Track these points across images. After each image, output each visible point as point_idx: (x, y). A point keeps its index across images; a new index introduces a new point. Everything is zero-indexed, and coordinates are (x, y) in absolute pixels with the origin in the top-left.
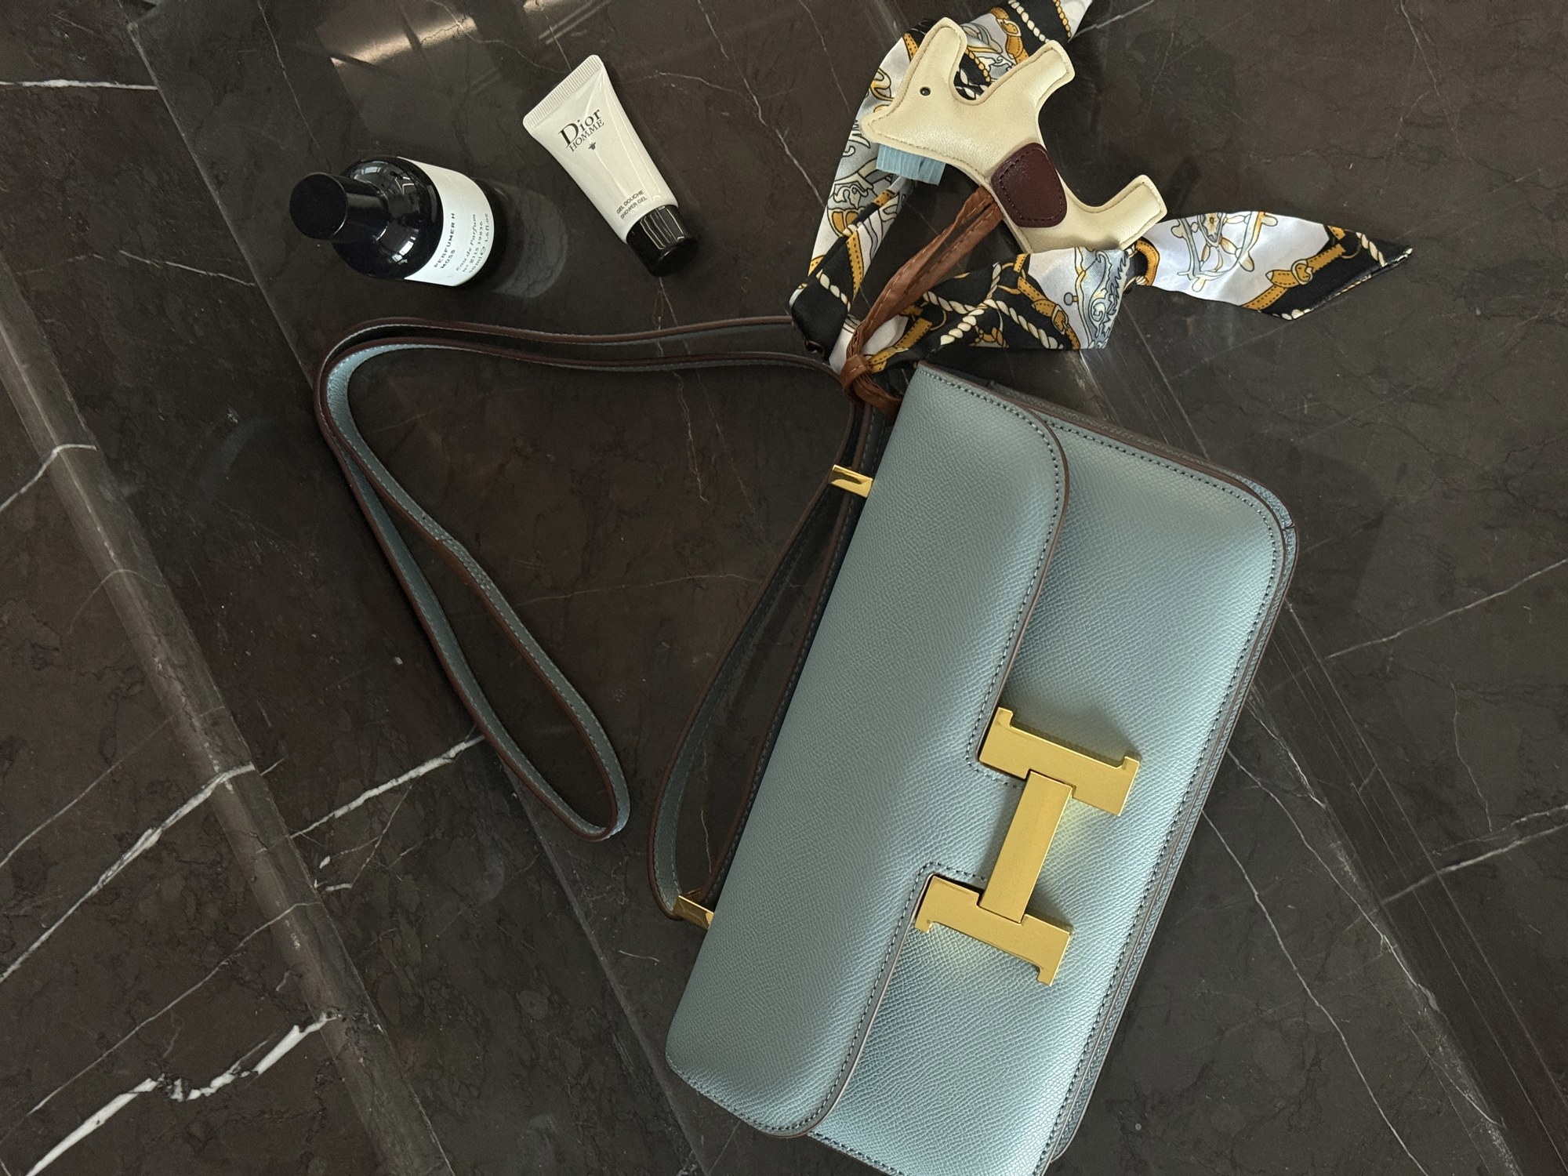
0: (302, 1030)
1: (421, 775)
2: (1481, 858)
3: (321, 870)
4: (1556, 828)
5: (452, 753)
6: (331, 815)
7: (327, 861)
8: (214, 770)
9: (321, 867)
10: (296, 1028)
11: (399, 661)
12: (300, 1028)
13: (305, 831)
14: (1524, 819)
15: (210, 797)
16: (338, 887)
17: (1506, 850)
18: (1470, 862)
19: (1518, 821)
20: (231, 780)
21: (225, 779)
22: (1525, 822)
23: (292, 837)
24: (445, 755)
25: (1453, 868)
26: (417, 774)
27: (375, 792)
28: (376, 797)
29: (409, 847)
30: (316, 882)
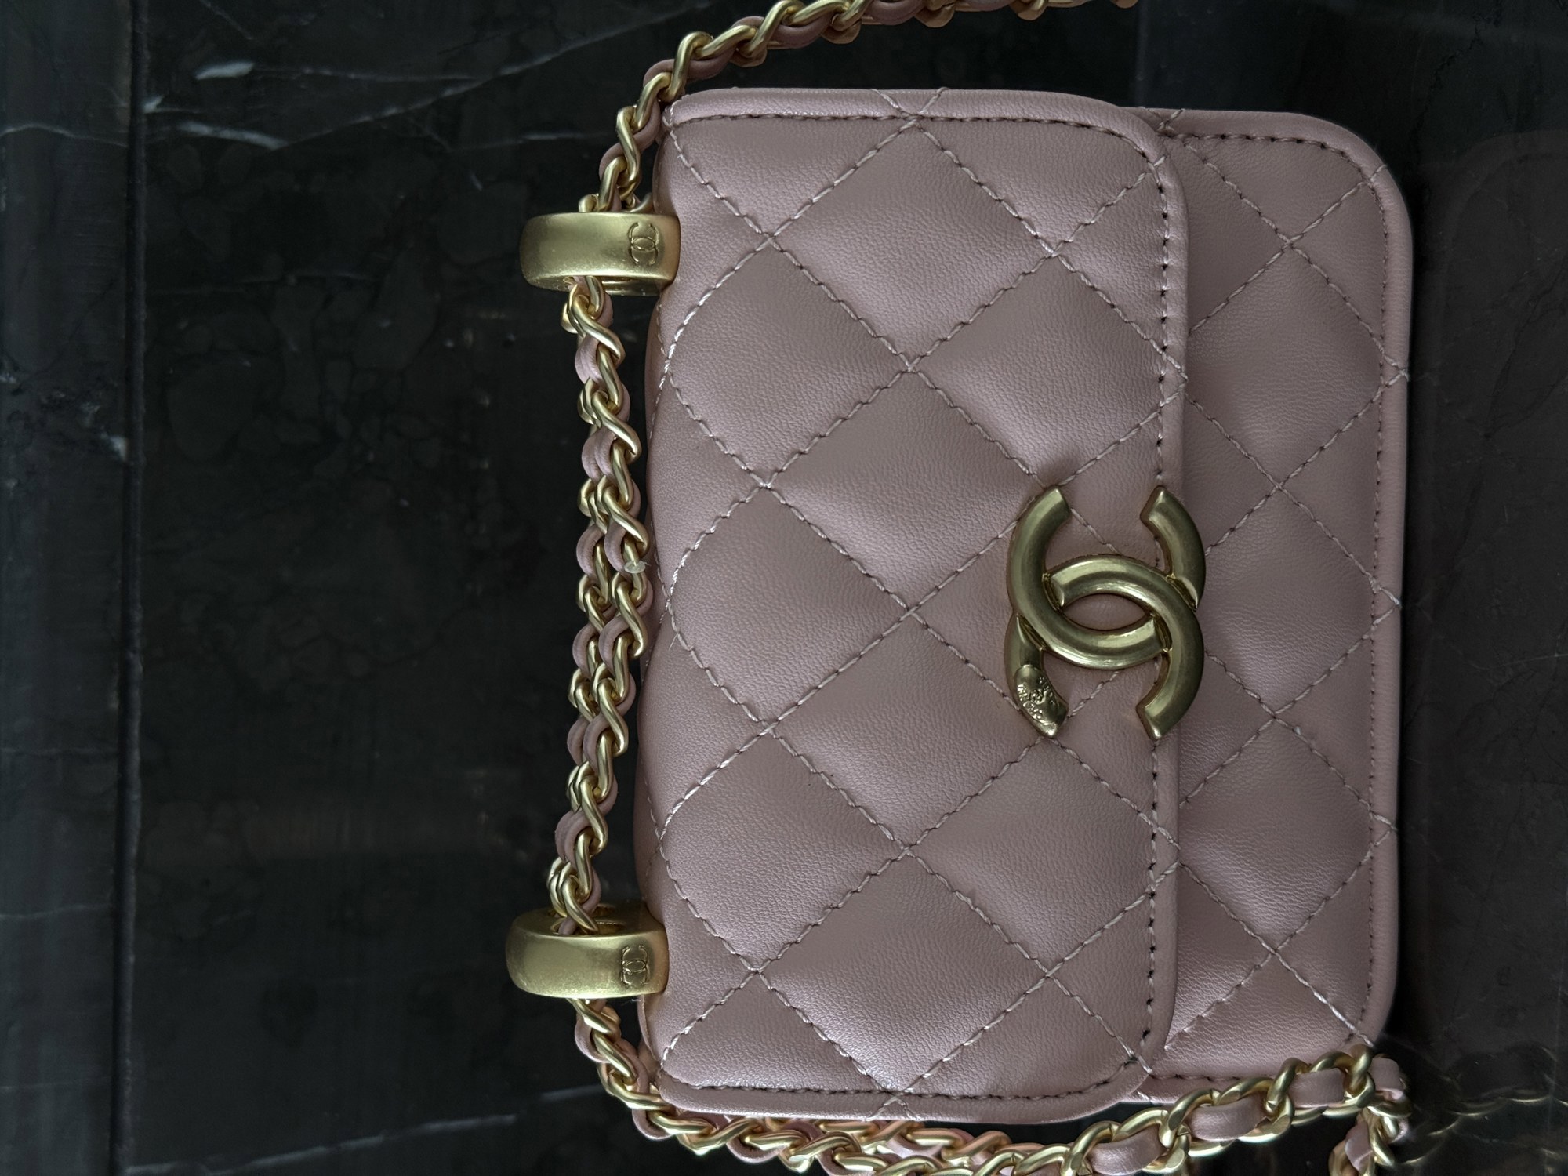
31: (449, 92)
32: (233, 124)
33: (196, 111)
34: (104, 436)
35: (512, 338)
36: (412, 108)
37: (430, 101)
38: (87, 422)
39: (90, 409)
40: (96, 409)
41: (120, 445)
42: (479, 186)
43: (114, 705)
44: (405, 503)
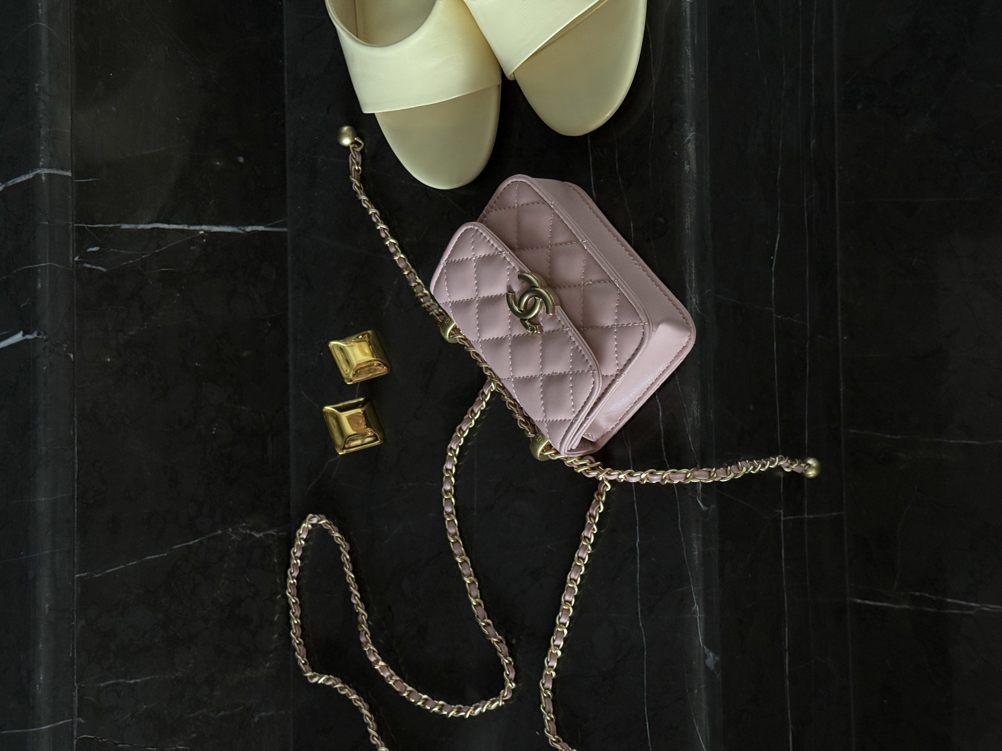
0: (23, 336)
1: (212, 231)
2: (879, 604)
3: (87, 252)
4: (934, 610)
5: (249, 229)
6: (118, 225)
7: (95, 249)
8: (39, 164)
9: (88, 250)
10: (21, 333)
11: (241, 160)
12: (24, 333)
13: (89, 226)
14: (917, 594)
15: (31, 179)
16: (94, 267)
17: (897, 607)
18: (872, 603)
19: (913, 593)
20: (46, 175)
21: (43, 172)
22: (918, 596)
23: (75, 225)
24: (242, 228)
25: (859, 601)
26: (209, 229)
27: (166, 226)
28: (164, 229)
29: (171, 267)
30: (78, 257)
31: (143, 257)
32: (96, 265)
33: (87, 260)
34: (68, 354)
35: (159, 326)
36: (136, 261)
37: (139, 259)
38: (65, 349)
39: (65, 346)
40: (66, 345)
41: (72, 356)
42: (151, 283)
43: (72, 433)
44: (137, 373)
